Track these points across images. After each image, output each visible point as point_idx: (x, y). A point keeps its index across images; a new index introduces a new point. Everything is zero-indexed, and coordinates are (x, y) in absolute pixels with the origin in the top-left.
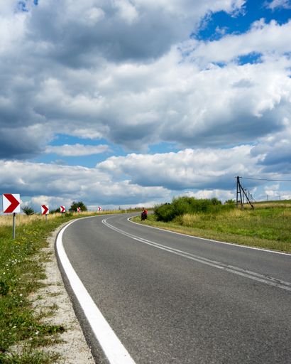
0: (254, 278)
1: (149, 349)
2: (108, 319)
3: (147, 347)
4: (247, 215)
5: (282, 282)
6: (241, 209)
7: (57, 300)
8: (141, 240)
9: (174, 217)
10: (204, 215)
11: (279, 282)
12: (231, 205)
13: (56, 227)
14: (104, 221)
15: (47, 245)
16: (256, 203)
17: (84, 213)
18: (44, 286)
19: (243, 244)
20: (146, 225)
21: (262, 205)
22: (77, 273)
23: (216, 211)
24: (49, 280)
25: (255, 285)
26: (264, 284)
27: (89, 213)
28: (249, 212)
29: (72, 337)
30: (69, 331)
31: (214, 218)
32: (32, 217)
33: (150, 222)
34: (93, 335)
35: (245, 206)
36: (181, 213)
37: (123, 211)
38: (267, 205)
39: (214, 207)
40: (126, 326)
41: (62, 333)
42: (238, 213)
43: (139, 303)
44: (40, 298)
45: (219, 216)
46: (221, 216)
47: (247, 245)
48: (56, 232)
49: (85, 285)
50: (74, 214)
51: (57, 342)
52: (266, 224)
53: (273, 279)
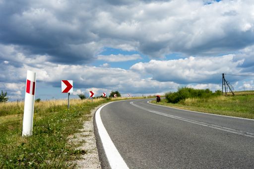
0: (227, 131)
1: (142, 163)
2: (118, 148)
3: (141, 162)
4: (229, 99)
5: (248, 133)
6: (225, 96)
7: (86, 139)
8: (154, 112)
9: (179, 100)
10: (199, 99)
11: (246, 133)
12: (219, 93)
13: (98, 105)
14: (132, 103)
15: (89, 113)
16: (236, 92)
17: (119, 98)
18: (80, 132)
19: (224, 115)
20: (159, 104)
21: (240, 93)
22: (105, 126)
23: (208, 97)
24: (84, 129)
25: (227, 134)
26: (234, 134)
27: (122, 98)
28: (231, 97)
29: (90, 156)
30: (89, 154)
31: (206, 101)
32: (84, 101)
33: (162, 103)
34: (105, 156)
35: (228, 94)
36: (184, 97)
37: (145, 98)
38: (243, 93)
39: (207, 94)
40: (129, 151)
41: (83, 154)
42: (223, 98)
43: (143, 141)
44: (75, 138)
45: (210, 100)
46: (212, 100)
47: (227, 115)
48: (98, 107)
49: (108, 132)
50: (113, 99)
51: (78, 159)
52: (242, 104)
53: (241, 131)
